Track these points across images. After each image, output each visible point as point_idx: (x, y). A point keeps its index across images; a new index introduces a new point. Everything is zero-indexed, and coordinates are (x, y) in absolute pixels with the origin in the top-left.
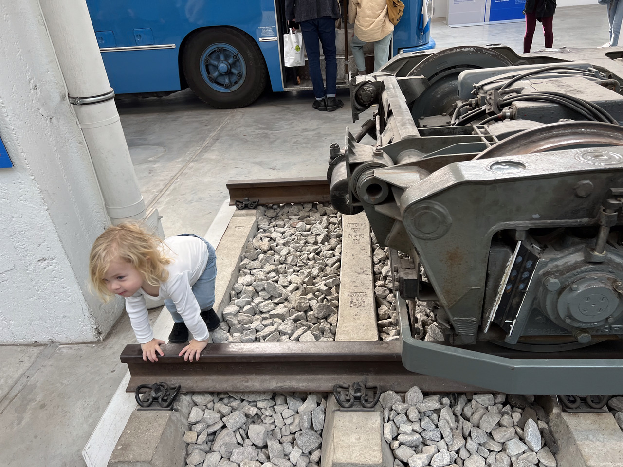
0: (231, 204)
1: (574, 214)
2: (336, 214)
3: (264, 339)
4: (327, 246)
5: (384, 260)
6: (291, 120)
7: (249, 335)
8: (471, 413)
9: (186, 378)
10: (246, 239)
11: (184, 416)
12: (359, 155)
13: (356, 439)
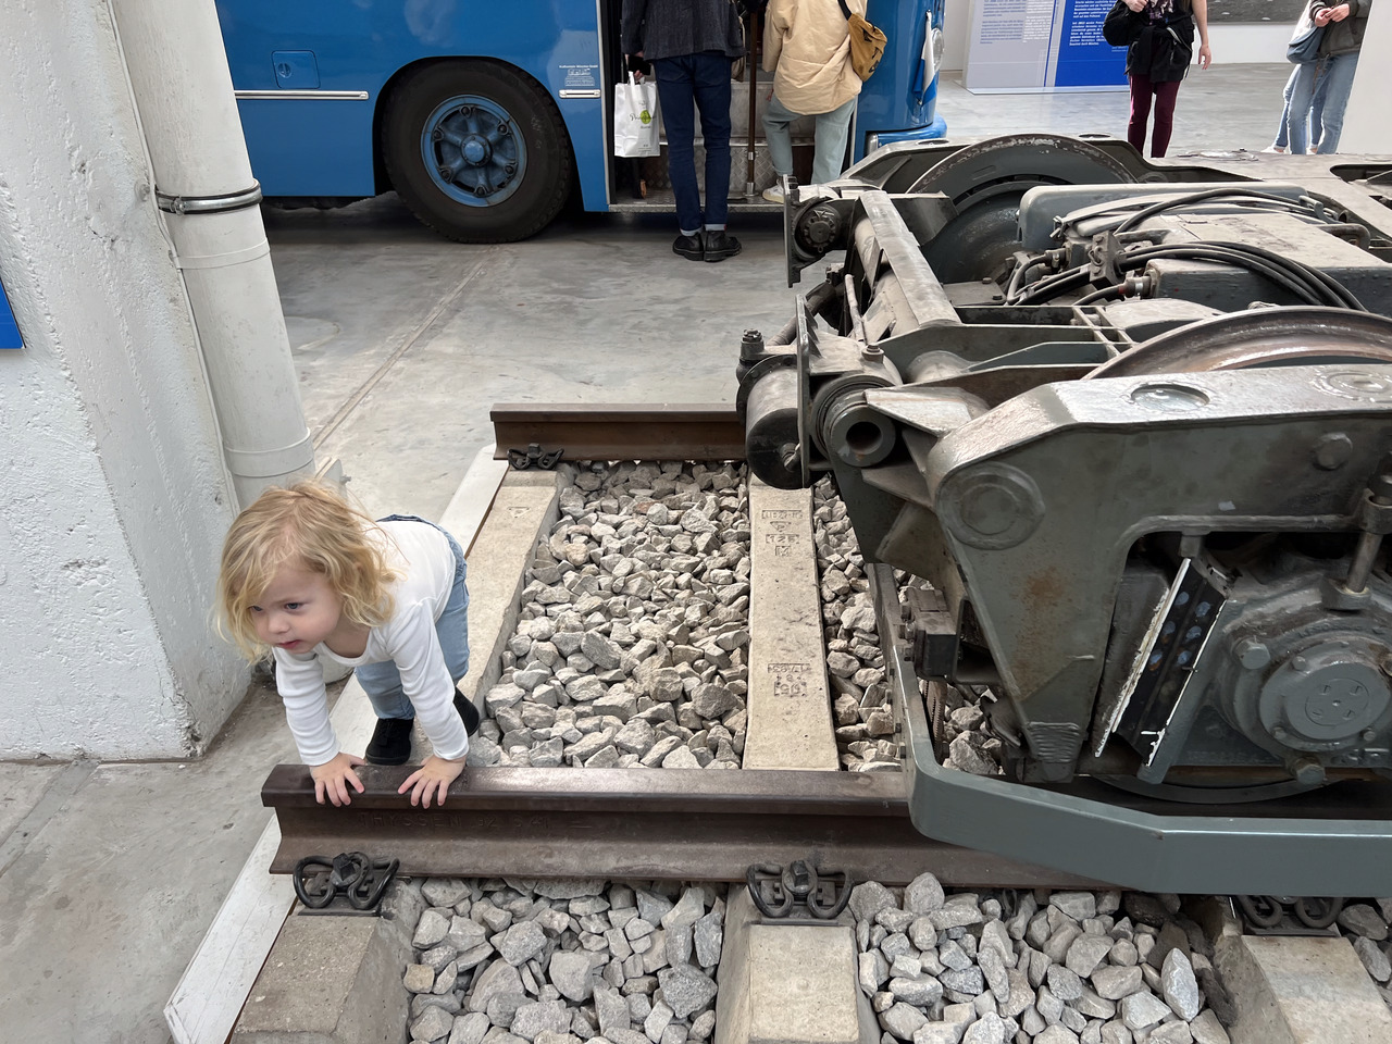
0: (497, 456)
1: (1307, 504)
2: (735, 488)
3: (583, 762)
4: (716, 559)
5: (845, 595)
6: (625, 276)
7: (548, 751)
8: (1045, 935)
9: (409, 843)
10: (534, 536)
11: (404, 930)
12: (829, 357)
13: (799, 987)
